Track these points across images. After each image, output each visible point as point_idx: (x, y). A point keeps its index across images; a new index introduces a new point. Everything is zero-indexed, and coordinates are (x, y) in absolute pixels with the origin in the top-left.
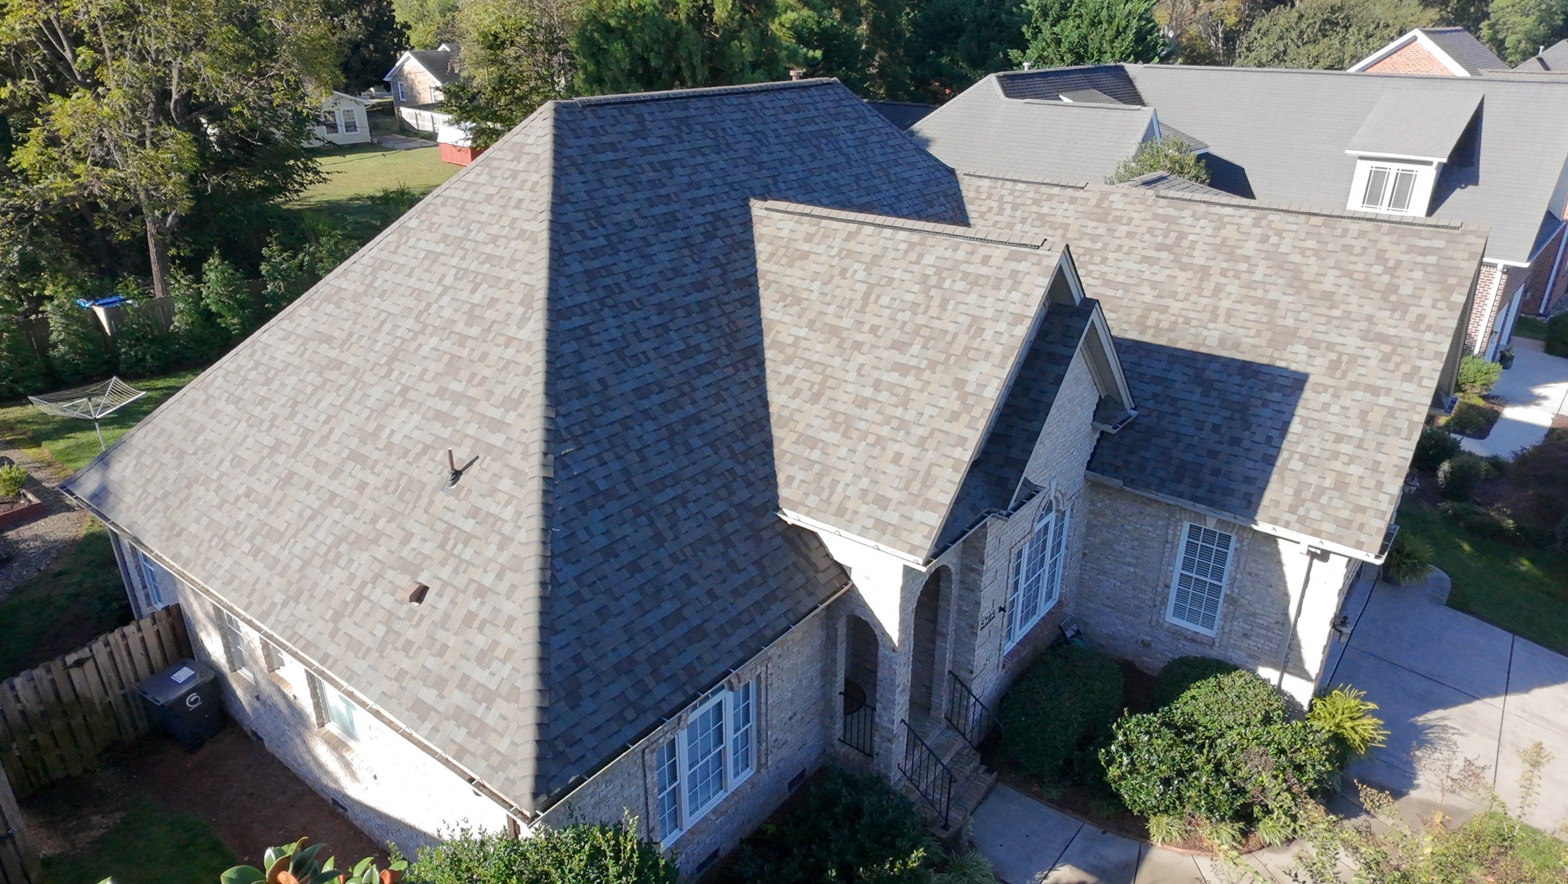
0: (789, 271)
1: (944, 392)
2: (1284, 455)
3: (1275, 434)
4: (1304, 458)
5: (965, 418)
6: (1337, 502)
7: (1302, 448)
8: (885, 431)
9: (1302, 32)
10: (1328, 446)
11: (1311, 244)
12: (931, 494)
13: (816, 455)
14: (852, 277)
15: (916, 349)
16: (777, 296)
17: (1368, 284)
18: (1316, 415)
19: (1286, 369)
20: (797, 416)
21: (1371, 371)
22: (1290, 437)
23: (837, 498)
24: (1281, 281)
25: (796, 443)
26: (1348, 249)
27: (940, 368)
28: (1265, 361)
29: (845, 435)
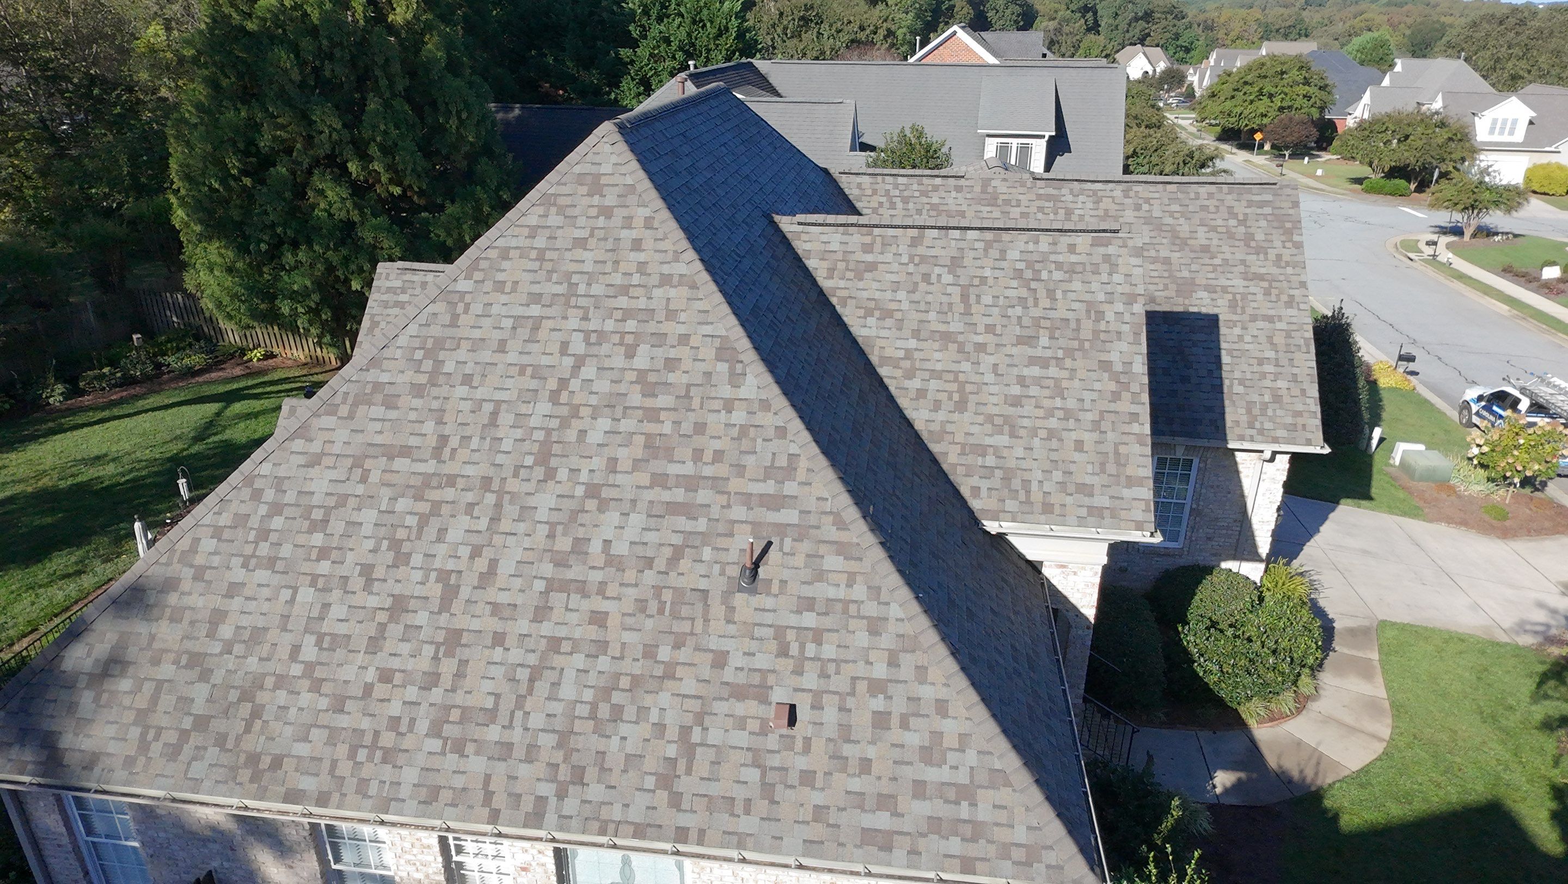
0: (861, 285)
1: (1094, 375)
2: (1226, 383)
3: (1213, 367)
4: (1242, 382)
5: (1126, 396)
6: (1279, 412)
7: (1237, 375)
8: (1053, 423)
9: (785, 28)
10: (1256, 368)
11: (1175, 207)
12: (1130, 471)
13: (990, 461)
14: (939, 281)
15: (1044, 341)
16: (861, 312)
17: (1231, 236)
18: (1236, 346)
19: (1199, 313)
20: (949, 428)
21: (1260, 304)
22: (1225, 368)
23: (1036, 496)
24: (1165, 241)
25: (963, 453)
26: (1204, 208)
27: (1078, 354)
28: (1180, 309)
29: (1013, 435)
